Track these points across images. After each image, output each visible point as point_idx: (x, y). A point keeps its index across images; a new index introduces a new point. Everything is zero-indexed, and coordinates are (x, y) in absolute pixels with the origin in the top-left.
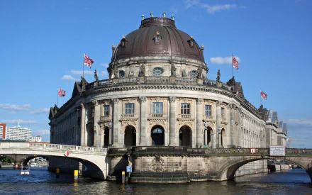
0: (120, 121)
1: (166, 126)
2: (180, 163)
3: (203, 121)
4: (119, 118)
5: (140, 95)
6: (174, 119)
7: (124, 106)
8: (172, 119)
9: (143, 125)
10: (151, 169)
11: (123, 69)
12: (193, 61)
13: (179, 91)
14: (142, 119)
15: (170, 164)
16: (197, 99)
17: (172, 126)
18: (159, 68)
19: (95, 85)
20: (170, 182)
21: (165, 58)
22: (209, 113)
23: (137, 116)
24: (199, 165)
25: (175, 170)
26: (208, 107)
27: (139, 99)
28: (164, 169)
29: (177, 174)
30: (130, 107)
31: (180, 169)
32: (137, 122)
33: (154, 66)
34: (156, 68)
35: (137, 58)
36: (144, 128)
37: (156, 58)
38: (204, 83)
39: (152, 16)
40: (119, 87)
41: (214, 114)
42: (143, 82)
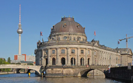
0: (50, 56)
1: (66, 58)
2: (60, 71)
3: (80, 56)
4: (50, 55)
5: (57, 47)
6: (69, 55)
7: (52, 51)
8: (68, 55)
9: (58, 58)
10: (50, 72)
11: (53, 37)
12: (79, 33)
13: (70, 45)
14: (58, 55)
15: (56, 71)
16: (77, 48)
17: (68, 58)
18: (66, 37)
19: (43, 43)
20: (56, 76)
21: (68, 33)
22: (82, 53)
23: (56, 54)
24: (70, 71)
25: (58, 73)
26: (82, 51)
27: (56, 49)
28: (54, 72)
29: (59, 74)
30: (54, 51)
31: (60, 72)
32: (56, 57)
33: (64, 36)
34: (64, 37)
35: (58, 33)
36: (58, 59)
37: (64, 33)
38: (80, 42)
39: (65, 17)
40: (50, 44)
41: (84, 53)
42: (57, 42)
